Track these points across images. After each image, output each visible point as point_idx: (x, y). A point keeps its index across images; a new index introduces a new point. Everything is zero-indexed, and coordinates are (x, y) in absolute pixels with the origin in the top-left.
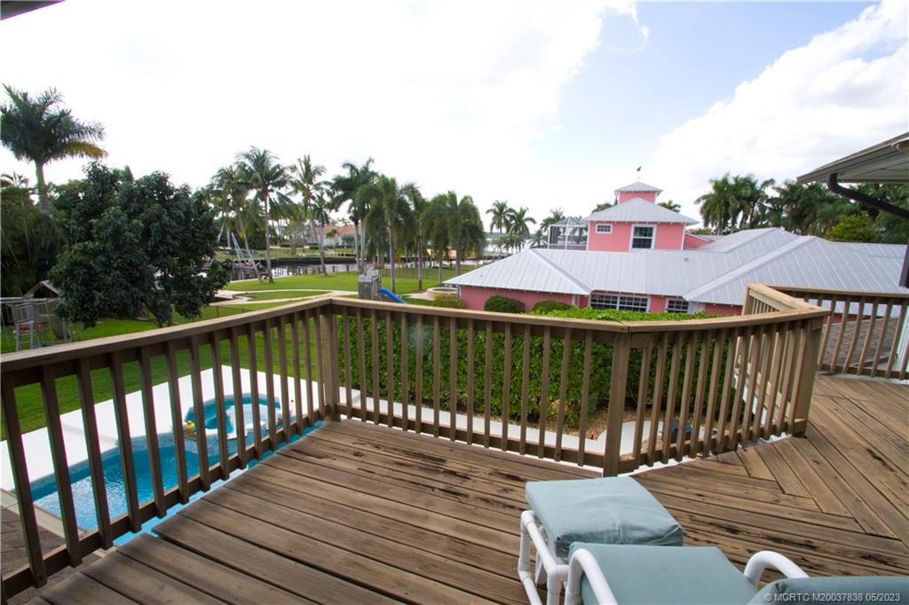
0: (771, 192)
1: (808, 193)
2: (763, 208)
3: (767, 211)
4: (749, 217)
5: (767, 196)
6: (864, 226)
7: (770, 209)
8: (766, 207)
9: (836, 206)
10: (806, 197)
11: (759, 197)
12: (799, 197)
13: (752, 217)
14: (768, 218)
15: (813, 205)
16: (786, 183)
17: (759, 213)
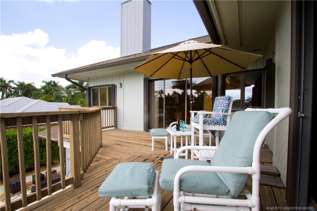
0: (13, 85)
1: (27, 87)
2: (11, 91)
3: (13, 92)
4: (5, 94)
5: (11, 86)
6: (50, 98)
7: (14, 91)
8: (12, 91)
9: (38, 92)
10: (27, 88)
11: (8, 86)
12: (24, 88)
13: (6, 94)
14: (14, 95)
15: (30, 91)
16: (18, 82)
17: (9, 93)
